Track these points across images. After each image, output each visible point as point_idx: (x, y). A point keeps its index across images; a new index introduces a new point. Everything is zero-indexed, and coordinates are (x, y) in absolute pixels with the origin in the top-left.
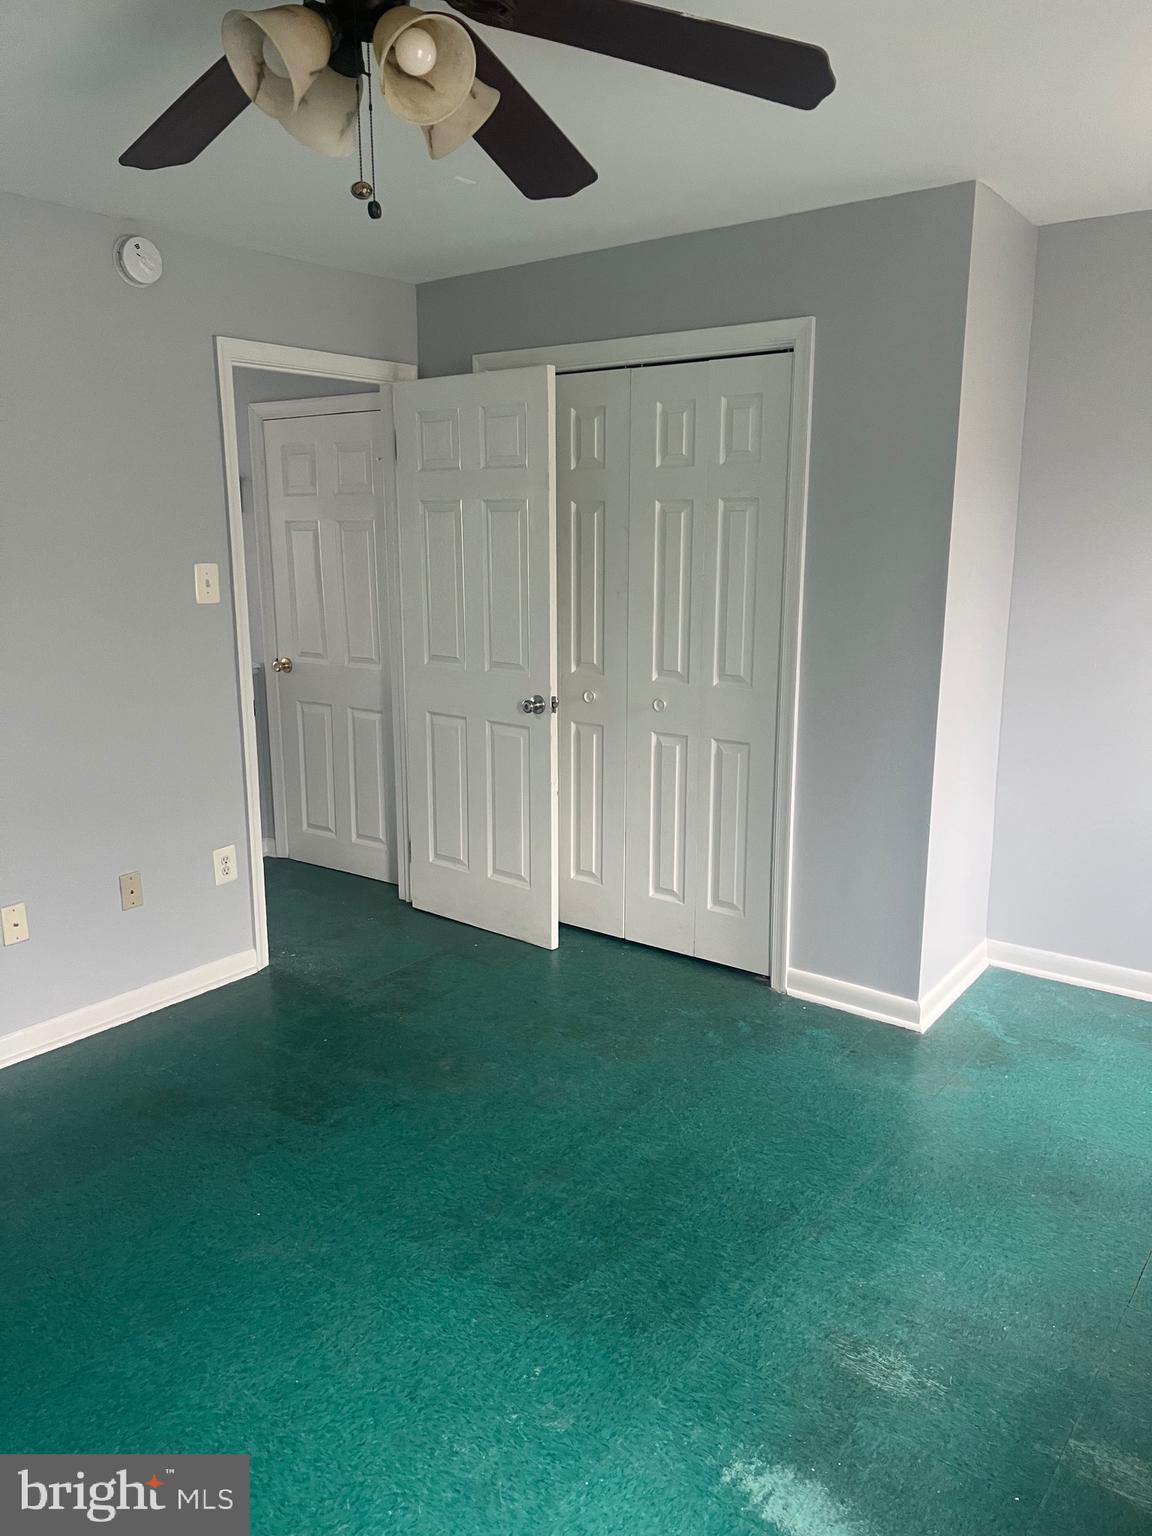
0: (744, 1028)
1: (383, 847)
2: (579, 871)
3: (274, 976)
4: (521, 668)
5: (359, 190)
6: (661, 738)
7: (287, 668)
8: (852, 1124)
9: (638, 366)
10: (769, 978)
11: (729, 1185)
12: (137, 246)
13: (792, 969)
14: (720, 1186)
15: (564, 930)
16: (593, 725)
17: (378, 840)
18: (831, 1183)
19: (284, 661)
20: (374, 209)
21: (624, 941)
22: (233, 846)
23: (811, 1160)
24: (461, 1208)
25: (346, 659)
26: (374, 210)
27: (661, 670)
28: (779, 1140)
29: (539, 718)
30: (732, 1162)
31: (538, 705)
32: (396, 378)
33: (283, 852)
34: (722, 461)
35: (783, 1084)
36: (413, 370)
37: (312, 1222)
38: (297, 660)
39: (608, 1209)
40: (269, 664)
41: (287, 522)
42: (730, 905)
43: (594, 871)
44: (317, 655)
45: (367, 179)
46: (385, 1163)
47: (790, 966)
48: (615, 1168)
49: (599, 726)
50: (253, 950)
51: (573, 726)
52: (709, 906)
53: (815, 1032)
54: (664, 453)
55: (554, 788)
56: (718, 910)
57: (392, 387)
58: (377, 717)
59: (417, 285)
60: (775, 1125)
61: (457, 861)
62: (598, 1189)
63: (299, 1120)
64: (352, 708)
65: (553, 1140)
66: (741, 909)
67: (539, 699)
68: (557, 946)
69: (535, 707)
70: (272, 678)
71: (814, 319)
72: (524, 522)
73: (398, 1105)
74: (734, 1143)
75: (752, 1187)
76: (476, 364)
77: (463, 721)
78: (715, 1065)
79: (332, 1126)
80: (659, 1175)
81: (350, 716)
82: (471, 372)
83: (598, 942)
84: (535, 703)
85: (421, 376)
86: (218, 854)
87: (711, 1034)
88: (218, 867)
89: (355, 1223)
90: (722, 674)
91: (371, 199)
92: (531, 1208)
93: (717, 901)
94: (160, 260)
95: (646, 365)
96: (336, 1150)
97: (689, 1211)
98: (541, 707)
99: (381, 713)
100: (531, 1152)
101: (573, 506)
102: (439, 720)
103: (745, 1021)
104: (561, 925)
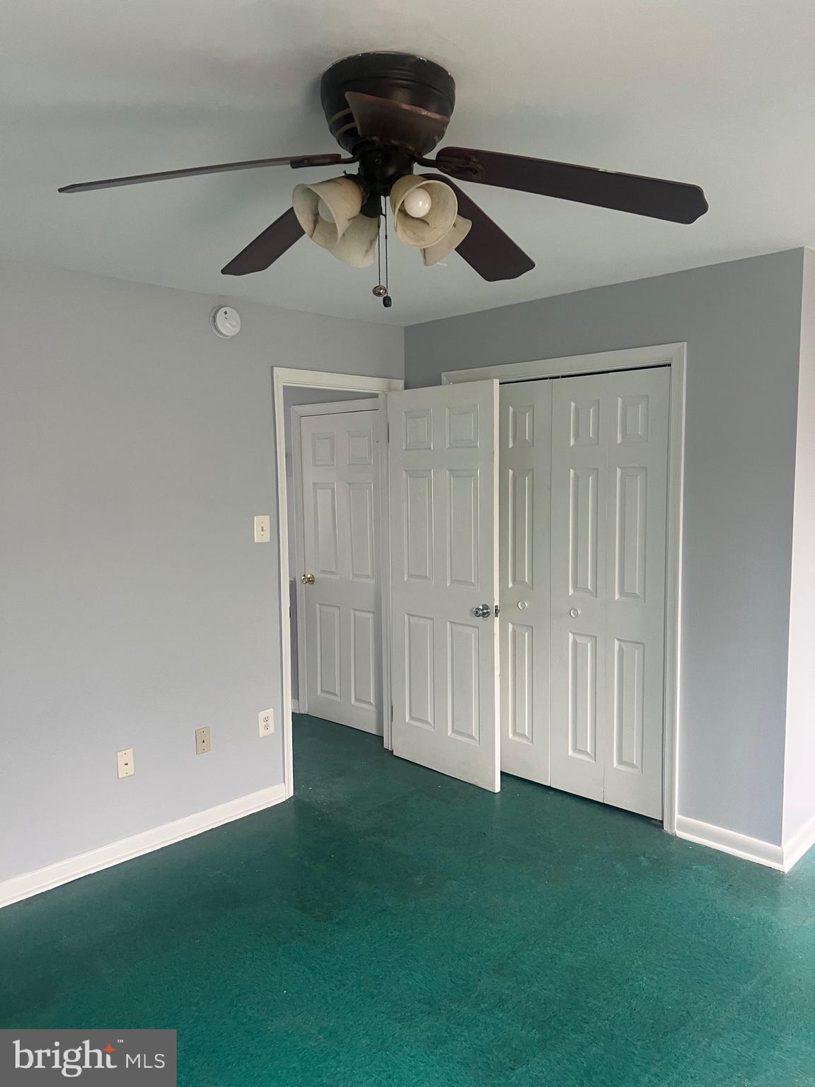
0: (645, 862)
1: (373, 709)
2: (515, 733)
3: (297, 804)
4: (473, 584)
5: (376, 292)
6: (576, 637)
7: (311, 581)
8: (733, 947)
9: (558, 377)
10: (662, 822)
11: (638, 992)
12: (226, 313)
13: (681, 817)
14: (629, 992)
15: (505, 778)
16: (524, 625)
17: (369, 703)
18: (718, 996)
19: (309, 576)
20: (387, 300)
21: (549, 788)
22: (272, 709)
23: (702, 975)
24: (432, 997)
25: (351, 576)
26: (387, 302)
27: (575, 587)
28: (676, 957)
29: (485, 621)
30: (638, 973)
31: (485, 611)
32: (390, 390)
33: (304, 711)
34: (619, 441)
35: (677, 910)
36: (401, 383)
37: (323, 1001)
38: (318, 576)
39: (544, 1006)
40: (299, 577)
41: (314, 484)
42: (631, 765)
43: (527, 734)
44: (332, 573)
45: (383, 284)
46: (376, 956)
47: (678, 814)
48: (548, 972)
49: (530, 626)
50: (283, 784)
51: (510, 626)
52: (615, 764)
53: (700, 867)
54: (577, 435)
55: (497, 672)
56: (622, 768)
57: (386, 395)
58: (370, 616)
59: (405, 327)
60: (671, 944)
61: (426, 722)
62: (535, 989)
63: (315, 917)
64: (354, 609)
65: (500, 946)
66: (640, 767)
67: (485, 607)
68: (499, 790)
69: (483, 612)
70: (301, 588)
71: (685, 344)
72: (476, 484)
73: (384, 910)
74: (640, 957)
75: (655, 995)
76: (444, 379)
77: (431, 621)
78: (622, 892)
79: (337, 923)
80: (582, 981)
81: (352, 614)
82: (441, 385)
83: (530, 788)
84: (483, 610)
85: (406, 388)
86: (262, 715)
87: (618, 866)
88: (262, 724)
89: (354, 1004)
90: (622, 592)
91: (386, 295)
92: (484, 1000)
93: (620, 761)
94: (239, 320)
95: (563, 377)
96: (341, 943)
97: (607, 1012)
98: (488, 612)
99: (373, 612)
100: (483, 955)
101: (511, 472)
102: (413, 620)
103: (644, 856)
104: (502, 773)
